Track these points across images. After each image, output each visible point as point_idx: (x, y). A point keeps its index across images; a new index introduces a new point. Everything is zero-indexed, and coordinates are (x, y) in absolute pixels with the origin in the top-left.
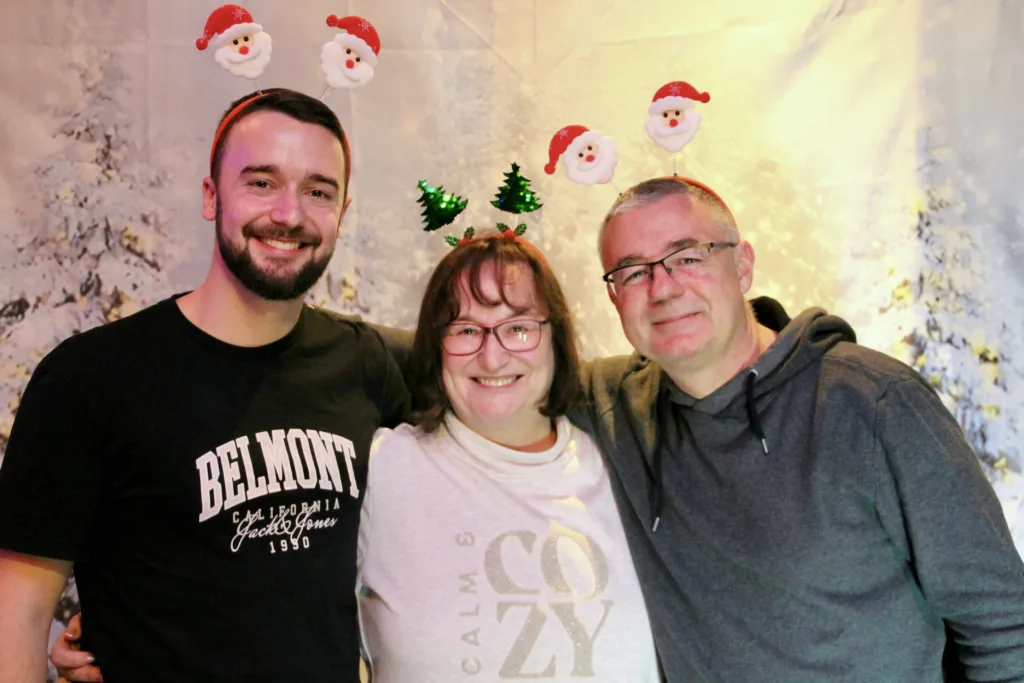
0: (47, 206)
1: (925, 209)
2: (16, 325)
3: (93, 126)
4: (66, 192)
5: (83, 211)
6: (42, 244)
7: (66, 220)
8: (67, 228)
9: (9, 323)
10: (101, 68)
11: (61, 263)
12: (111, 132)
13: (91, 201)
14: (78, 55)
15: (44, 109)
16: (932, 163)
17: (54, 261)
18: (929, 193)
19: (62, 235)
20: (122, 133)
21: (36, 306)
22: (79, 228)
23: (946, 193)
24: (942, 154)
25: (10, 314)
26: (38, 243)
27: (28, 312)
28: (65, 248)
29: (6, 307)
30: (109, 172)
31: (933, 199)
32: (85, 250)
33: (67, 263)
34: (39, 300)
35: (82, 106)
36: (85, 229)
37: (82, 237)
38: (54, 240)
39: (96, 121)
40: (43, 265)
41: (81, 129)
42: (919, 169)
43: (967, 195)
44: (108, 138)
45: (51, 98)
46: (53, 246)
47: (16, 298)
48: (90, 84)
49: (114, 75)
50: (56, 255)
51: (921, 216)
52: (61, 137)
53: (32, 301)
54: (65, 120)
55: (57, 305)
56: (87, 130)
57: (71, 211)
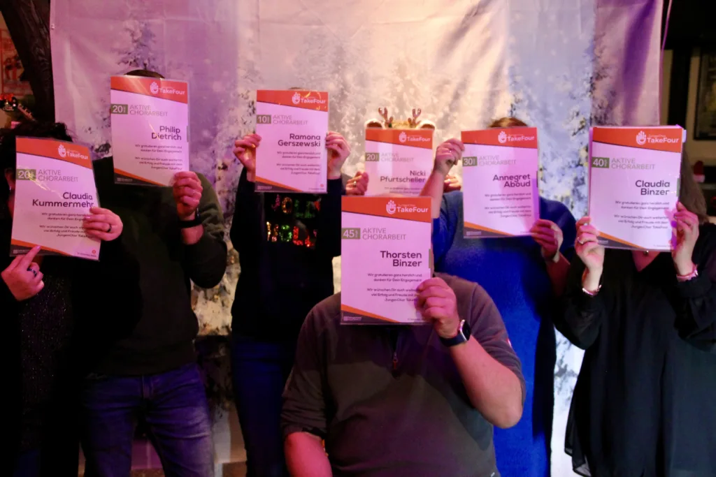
1: (514, 103)
3: (138, 59)
10: (141, 31)
12: (146, 62)
14: (129, 24)
15: (113, 50)
16: (515, 82)
18: (514, 95)
20: (152, 62)
23: (521, 96)
24: (519, 78)
25: (102, 151)
29: (100, 147)
31: (516, 98)
35: (132, 49)
39: (139, 57)
41: (132, 60)
42: (511, 85)
43: (529, 97)
44: (145, 65)
45: (117, 45)
47: (104, 143)
48: (136, 38)
49: (147, 34)
51: (512, 105)
52: (122, 64)
54: (126, 55)
56: (135, 61)
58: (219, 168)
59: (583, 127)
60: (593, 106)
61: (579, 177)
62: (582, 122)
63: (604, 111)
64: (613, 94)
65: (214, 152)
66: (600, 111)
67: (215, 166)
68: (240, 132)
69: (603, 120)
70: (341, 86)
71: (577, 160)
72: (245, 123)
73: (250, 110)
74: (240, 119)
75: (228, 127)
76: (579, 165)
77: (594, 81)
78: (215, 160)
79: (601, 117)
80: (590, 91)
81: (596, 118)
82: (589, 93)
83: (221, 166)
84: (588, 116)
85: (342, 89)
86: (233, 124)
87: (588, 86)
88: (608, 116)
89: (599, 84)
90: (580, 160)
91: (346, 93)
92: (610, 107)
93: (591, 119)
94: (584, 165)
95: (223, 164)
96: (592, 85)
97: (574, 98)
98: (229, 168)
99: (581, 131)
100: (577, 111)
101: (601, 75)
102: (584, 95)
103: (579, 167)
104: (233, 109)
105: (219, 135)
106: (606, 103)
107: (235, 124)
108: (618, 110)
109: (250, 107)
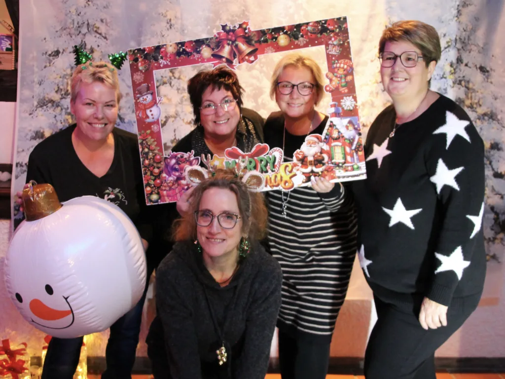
0: (66, 15)
2: (56, 60)
4: (73, 10)
5: (79, 17)
6: (65, 29)
7: (73, 20)
8: (73, 24)
9: (54, 59)
11: (71, 37)
13: (82, 13)
16: (390, 7)
17: (69, 36)
18: (389, 18)
19: (72, 26)
21: (63, 53)
22: (78, 24)
24: (394, 4)
25: (53, 56)
27: (60, 55)
28: (73, 31)
29: (52, 53)
30: (89, 3)
31: (390, 21)
32: (80, 32)
33: (74, 37)
34: (64, 50)
36: (80, 24)
37: (79, 27)
38: (69, 28)
40: (65, 38)
42: (386, 10)
46: (68, 30)
47: (56, 49)
50: (69, 34)
53: (61, 51)
55: (70, 52)
57: (75, 17)
59: (449, 46)
60: (459, 29)
61: (443, 87)
62: (448, 42)
63: (468, 33)
64: (477, 19)
66: (464, 33)
69: (466, 41)
70: (243, 8)
71: (442, 74)
72: (163, 36)
73: (168, 26)
74: (159, 33)
75: (150, 39)
76: (443, 77)
77: (460, 8)
79: (465, 39)
80: (457, 17)
81: (460, 39)
82: (456, 18)
84: (453, 38)
85: (244, 10)
86: (153, 37)
87: (455, 12)
88: (472, 37)
89: (465, 11)
90: (444, 74)
91: (246, 13)
92: (474, 30)
93: (456, 39)
94: (448, 78)
96: (459, 12)
97: (443, 22)
99: (447, 50)
100: (444, 32)
101: (467, 3)
102: (452, 20)
103: (444, 79)
104: (154, 25)
106: (470, 27)
107: (155, 37)
108: (480, 33)
109: (168, 23)
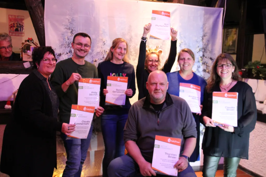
0: (64, 39)
1: (181, 43)
2: (60, 57)
3: (70, 28)
4: (66, 37)
5: (69, 40)
6: (63, 45)
7: (66, 42)
8: (66, 43)
9: (59, 57)
10: (71, 19)
11: (66, 48)
12: (73, 28)
13: (70, 39)
14: (67, 17)
15: (63, 25)
16: (181, 37)
17: (65, 48)
19: (66, 44)
20: (74, 29)
21: (63, 54)
22: (68, 43)
23: (182, 41)
24: (182, 36)
25: (59, 56)
26: (62, 45)
27: (62, 55)
28: (66, 46)
29: (58, 54)
30: (72, 35)
32: (69, 46)
33: (67, 48)
34: (63, 53)
35: (68, 25)
36: (69, 43)
37: (69, 44)
38: (65, 45)
39: (70, 27)
40: (63, 48)
41: (68, 28)
43: (185, 41)
44: (72, 29)
45: (64, 23)
46: (64, 45)
47: (60, 53)
48: (69, 21)
49: (73, 20)
50: (65, 47)
51: (180, 44)
52: (65, 29)
53: (62, 54)
54: (66, 26)
55: (65, 54)
56: (69, 28)
57: (67, 40)
58: (94, 61)
59: (200, 51)
60: (203, 45)
61: (199, 65)
62: (199, 49)
63: (206, 46)
64: (208, 41)
65: (92, 56)
66: (205, 46)
67: (93, 61)
68: (100, 50)
69: (205, 49)
70: (130, 37)
71: (198, 60)
72: (102, 48)
73: (104, 44)
75: (97, 49)
76: (199, 62)
77: (203, 37)
78: (93, 59)
79: (205, 48)
80: (202, 40)
81: (204, 48)
82: (202, 41)
83: (95, 61)
84: (201, 48)
85: (130, 38)
87: (201, 38)
88: (207, 47)
89: (205, 38)
90: (199, 61)
91: (132, 39)
92: (208, 45)
93: (202, 48)
94: (200, 62)
95: (95, 60)
96: (203, 38)
97: (197, 42)
98: (97, 61)
99: (199, 52)
100: (198, 46)
101: (205, 35)
102: (200, 41)
103: (199, 63)
104: (98, 43)
105: (94, 51)
106: (206, 44)
107: (99, 48)
108: (210, 46)
109: (103, 43)
